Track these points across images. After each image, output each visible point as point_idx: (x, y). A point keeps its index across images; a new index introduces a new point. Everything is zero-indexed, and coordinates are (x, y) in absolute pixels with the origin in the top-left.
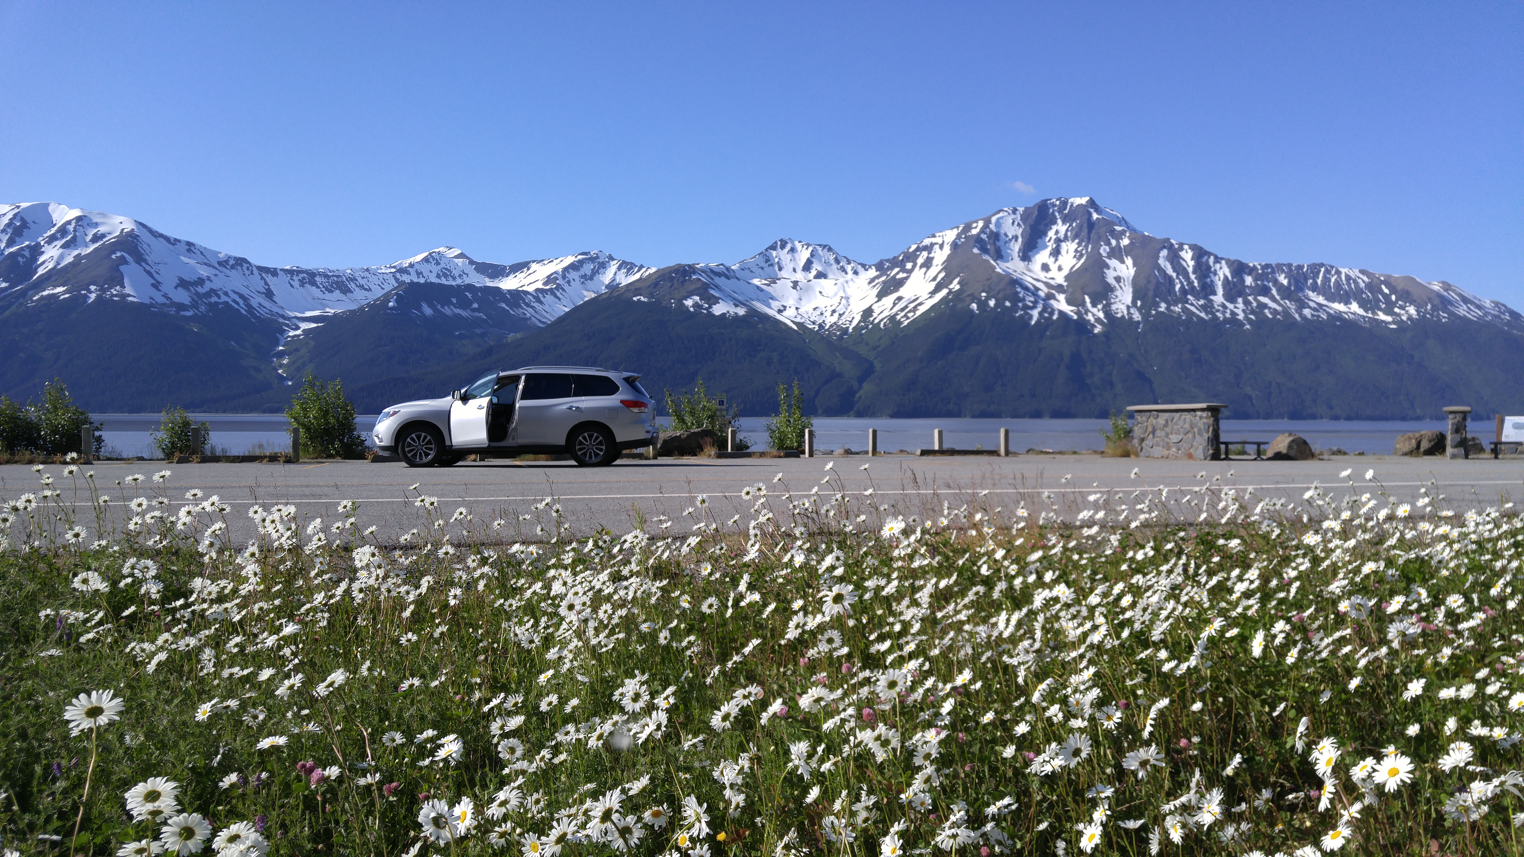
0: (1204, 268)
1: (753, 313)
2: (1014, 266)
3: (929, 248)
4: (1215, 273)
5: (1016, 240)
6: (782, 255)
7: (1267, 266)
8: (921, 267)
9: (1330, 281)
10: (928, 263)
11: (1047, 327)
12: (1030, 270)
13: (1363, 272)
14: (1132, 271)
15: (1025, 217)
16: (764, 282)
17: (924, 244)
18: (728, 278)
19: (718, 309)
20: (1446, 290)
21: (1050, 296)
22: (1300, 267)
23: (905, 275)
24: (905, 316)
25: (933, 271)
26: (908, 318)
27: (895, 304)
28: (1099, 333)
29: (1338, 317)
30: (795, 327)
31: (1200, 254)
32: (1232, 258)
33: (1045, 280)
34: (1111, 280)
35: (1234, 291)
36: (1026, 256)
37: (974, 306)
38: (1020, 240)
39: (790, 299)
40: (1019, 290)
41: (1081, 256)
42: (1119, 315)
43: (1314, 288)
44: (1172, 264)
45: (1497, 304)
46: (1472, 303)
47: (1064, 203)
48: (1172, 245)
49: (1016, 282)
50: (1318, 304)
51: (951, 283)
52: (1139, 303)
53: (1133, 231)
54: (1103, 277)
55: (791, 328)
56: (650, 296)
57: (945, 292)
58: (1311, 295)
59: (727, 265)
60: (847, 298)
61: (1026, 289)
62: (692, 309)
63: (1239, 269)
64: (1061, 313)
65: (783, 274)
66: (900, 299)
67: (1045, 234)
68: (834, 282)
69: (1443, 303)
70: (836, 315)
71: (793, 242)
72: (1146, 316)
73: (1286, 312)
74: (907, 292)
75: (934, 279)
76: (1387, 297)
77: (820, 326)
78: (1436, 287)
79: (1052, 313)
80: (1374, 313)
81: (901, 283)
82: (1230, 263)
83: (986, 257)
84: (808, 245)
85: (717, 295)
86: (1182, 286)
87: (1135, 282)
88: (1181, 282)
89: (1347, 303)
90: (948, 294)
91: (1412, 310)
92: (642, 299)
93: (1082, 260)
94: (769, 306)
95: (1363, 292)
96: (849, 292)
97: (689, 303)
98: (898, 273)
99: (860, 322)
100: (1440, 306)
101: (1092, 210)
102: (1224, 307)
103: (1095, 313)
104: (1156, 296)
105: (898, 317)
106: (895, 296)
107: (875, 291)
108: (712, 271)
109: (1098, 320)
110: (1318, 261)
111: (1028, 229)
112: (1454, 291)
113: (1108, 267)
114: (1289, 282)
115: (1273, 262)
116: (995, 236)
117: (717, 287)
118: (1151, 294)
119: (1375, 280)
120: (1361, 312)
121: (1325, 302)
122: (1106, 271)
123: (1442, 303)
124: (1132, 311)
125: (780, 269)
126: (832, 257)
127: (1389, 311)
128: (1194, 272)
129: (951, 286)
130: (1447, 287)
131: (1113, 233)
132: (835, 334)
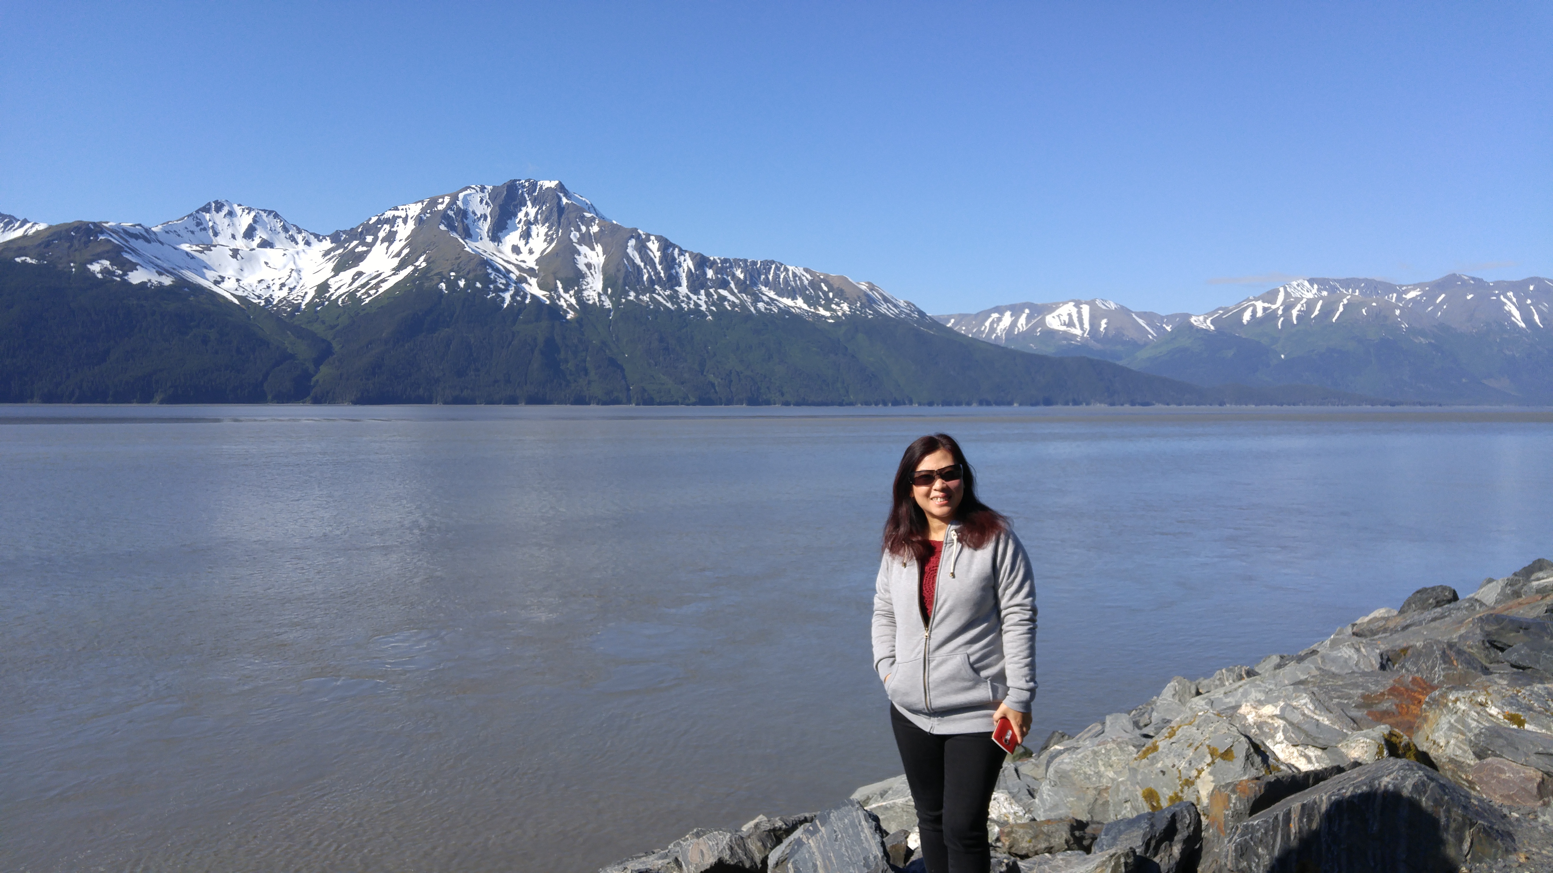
0: (669, 258)
1: (182, 283)
2: (483, 246)
3: (392, 221)
4: (680, 266)
5: (485, 219)
6: (219, 219)
7: (725, 261)
8: (382, 242)
9: (779, 277)
10: (390, 238)
11: (520, 311)
12: (500, 252)
13: (806, 270)
14: (602, 259)
15: (494, 196)
16: (195, 248)
17: (385, 216)
18: (148, 241)
19: (136, 277)
20: (871, 290)
21: (521, 280)
22: (754, 263)
23: (365, 249)
24: (366, 292)
25: (396, 246)
26: (370, 295)
27: (354, 280)
28: (572, 319)
29: (786, 311)
30: (236, 301)
31: (666, 245)
32: (696, 251)
33: (516, 262)
34: (582, 267)
35: (697, 283)
36: (496, 235)
37: (443, 286)
38: (489, 219)
39: (230, 268)
40: (490, 271)
41: (552, 240)
42: (591, 302)
43: (766, 283)
44: (640, 253)
45: (909, 304)
46: (891, 302)
47: (534, 185)
48: (639, 235)
49: (487, 263)
50: (770, 298)
51: (417, 260)
52: (609, 291)
53: (602, 218)
54: (574, 263)
55: (232, 302)
56: (40, 257)
57: (410, 269)
58: (764, 289)
59: (146, 225)
60: (299, 271)
61: (497, 270)
62: (100, 276)
63: (702, 262)
64: (533, 296)
65: (219, 240)
66: (360, 274)
67: (516, 215)
68: (283, 252)
69: (870, 301)
70: (286, 290)
71: (231, 206)
72: (616, 304)
73: (743, 304)
74: (368, 266)
75: (398, 254)
76: (826, 294)
77: (267, 301)
78: (864, 287)
79: (524, 297)
80: (815, 308)
81: (361, 257)
82: (693, 256)
83: (454, 235)
84: (250, 210)
85: (134, 260)
86: (650, 276)
87: (605, 270)
88: (648, 272)
89: (794, 298)
90: (414, 271)
91: (845, 307)
92: (29, 260)
93: (553, 245)
94: (203, 276)
95: (807, 289)
96: (301, 264)
97: (95, 268)
98: (357, 246)
99: (314, 298)
100: (867, 304)
101: (561, 195)
102: (689, 298)
103: (567, 299)
104: (625, 284)
105: (359, 294)
106: (353, 271)
107: (331, 265)
108: (125, 231)
109: (570, 306)
110: (770, 259)
111: (497, 208)
112: (877, 291)
113: (579, 254)
114: (745, 276)
115: (731, 257)
116: (463, 214)
117: (134, 251)
118: (621, 281)
119: (817, 279)
120: (805, 307)
121: (775, 297)
122: (577, 257)
123: (868, 301)
124: (603, 298)
125: (216, 234)
126: (279, 225)
127: (827, 308)
128: (660, 264)
129: (417, 264)
130: (872, 287)
131: (582, 218)
132: (285, 311)
